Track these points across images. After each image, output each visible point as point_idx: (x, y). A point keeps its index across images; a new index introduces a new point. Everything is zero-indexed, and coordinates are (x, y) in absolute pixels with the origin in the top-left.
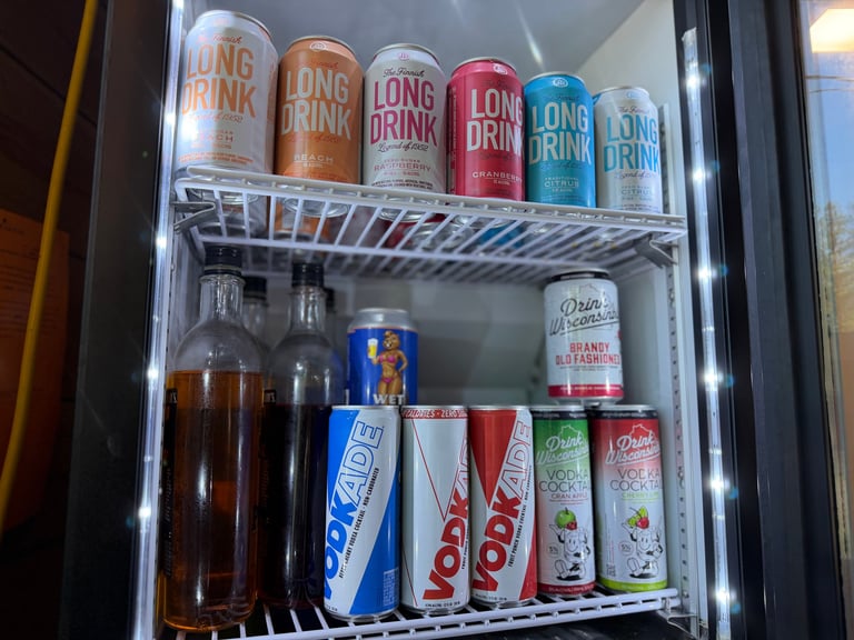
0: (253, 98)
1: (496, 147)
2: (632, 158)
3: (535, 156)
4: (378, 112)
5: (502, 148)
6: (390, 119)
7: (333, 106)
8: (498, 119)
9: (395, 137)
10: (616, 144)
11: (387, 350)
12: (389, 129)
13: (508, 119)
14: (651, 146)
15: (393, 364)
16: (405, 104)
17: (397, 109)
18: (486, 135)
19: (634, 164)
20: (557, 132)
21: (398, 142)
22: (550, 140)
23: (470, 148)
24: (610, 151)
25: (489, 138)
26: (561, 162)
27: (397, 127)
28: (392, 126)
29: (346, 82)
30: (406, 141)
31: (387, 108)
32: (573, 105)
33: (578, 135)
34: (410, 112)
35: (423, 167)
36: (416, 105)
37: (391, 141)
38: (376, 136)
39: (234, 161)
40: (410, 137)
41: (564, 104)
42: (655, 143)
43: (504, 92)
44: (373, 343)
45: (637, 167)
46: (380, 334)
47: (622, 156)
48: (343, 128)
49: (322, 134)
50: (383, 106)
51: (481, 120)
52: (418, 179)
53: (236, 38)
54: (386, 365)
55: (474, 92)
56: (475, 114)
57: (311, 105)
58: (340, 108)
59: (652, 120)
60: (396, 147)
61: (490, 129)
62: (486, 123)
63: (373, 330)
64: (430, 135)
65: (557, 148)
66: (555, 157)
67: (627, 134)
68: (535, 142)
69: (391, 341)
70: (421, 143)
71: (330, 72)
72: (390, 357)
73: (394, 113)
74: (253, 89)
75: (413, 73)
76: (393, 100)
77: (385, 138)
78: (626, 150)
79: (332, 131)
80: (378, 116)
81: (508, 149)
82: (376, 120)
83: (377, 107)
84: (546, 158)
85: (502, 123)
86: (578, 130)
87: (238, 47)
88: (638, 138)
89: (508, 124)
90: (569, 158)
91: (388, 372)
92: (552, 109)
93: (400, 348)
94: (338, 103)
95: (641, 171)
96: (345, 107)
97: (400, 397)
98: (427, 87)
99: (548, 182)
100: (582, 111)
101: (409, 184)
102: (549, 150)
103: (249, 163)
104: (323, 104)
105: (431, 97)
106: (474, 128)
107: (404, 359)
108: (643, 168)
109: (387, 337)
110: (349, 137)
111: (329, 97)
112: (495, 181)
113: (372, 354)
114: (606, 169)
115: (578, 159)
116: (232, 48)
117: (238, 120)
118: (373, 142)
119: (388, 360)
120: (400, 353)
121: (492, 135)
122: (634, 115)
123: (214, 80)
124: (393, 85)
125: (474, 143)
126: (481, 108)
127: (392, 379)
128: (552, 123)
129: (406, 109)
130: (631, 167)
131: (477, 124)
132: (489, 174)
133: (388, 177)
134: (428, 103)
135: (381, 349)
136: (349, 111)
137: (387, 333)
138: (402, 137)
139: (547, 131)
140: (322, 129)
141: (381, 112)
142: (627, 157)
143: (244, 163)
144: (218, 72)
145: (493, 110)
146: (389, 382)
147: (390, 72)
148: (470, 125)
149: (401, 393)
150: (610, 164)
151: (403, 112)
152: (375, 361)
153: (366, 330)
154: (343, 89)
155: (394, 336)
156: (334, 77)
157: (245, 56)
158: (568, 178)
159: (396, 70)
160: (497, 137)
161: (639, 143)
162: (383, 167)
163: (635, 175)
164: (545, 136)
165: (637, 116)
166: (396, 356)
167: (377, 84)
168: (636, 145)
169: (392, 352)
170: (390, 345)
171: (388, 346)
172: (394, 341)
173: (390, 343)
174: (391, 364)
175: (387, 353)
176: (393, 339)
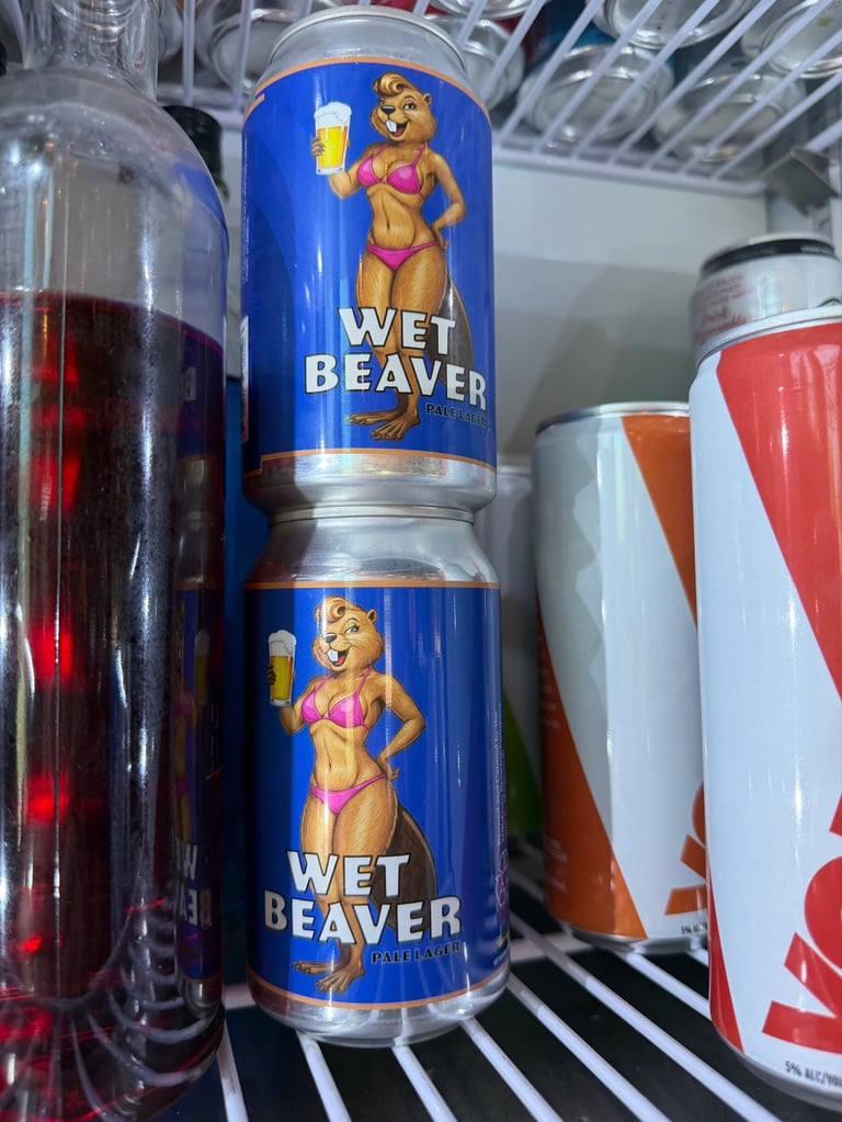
11: (389, 143)
15: (411, 199)
44: (332, 120)
54: (384, 200)
69: (407, 113)
72: (401, 170)
91: (395, 223)
93: (433, 142)
97: (444, 326)
107: (451, 186)
109: (384, 94)
113: (331, 160)
119: (393, 181)
120: (437, 159)
127: (410, 251)
135: (363, 140)
137: (386, 81)
146: (398, 261)
149: (443, 314)
152: (343, 184)
155: (414, 95)
166: (422, 170)
169: (409, 152)
170: (401, 127)
171: (393, 127)
172: (413, 114)
173: (398, 116)
174: (404, 197)
175: (389, 155)
176: (412, 106)
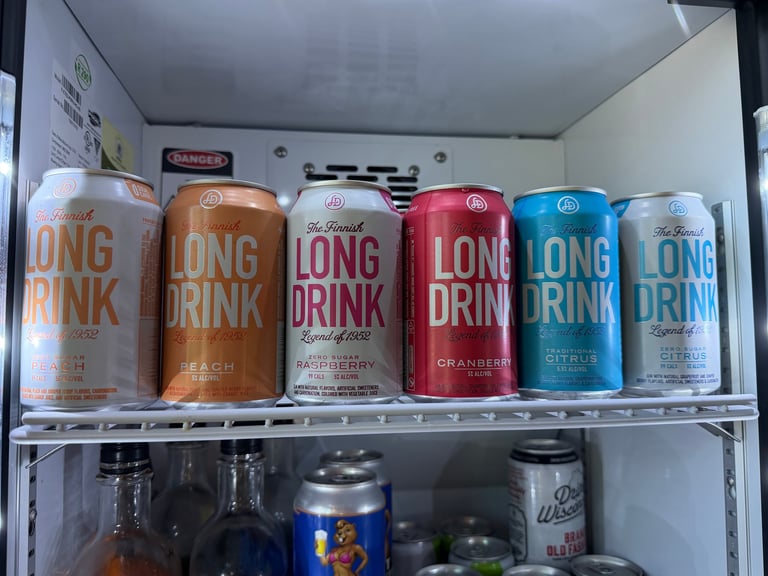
0: (114, 297)
1: (470, 322)
2: (676, 305)
3: (531, 313)
4: (301, 282)
5: (479, 323)
6: (317, 296)
7: (235, 286)
8: (472, 282)
9: (324, 324)
10: (653, 283)
11: (341, 546)
12: (315, 310)
13: (488, 278)
14: (704, 283)
15: (348, 565)
16: (337, 275)
17: (326, 282)
18: (456, 305)
19: (679, 316)
20: (562, 281)
21: (327, 331)
22: (553, 294)
23: (433, 322)
24: (643, 292)
25: (460, 310)
26: (571, 326)
27: (326, 309)
28: (319, 306)
29: (254, 245)
30: (338, 330)
31: (313, 280)
32: (588, 239)
33: (594, 284)
34: (344, 287)
35: (363, 365)
36: (352, 275)
37: (317, 329)
38: (298, 319)
39: (87, 398)
40: (343, 323)
41: (573, 240)
42: (710, 276)
43: (482, 240)
44: (321, 536)
45: (684, 319)
46: (330, 523)
47: (661, 302)
48: (251, 315)
49: (219, 330)
50: (306, 277)
51: (448, 283)
52: (355, 383)
53: (85, 213)
54: (338, 567)
55: (438, 241)
56: (439, 274)
57: (201, 288)
58: (245, 286)
59: (708, 243)
60: (323, 337)
61: (462, 296)
62: (456, 287)
63: (324, 518)
64: (374, 314)
65: (563, 306)
66: (561, 319)
67: (669, 269)
68: (531, 293)
69: (347, 533)
70: (359, 330)
71: (229, 237)
72: (345, 556)
73: (321, 288)
74: (114, 282)
75: (347, 229)
76: (320, 269)
77: (310, 324)
78: (667, 294)
79: (233, 324)
80: (301, 289)
81: (488, 323)
82: (298, 293)
83: (301, 276)
84: (546, 319)
85: (478, 286)
86: (595, 277)
87: (88, 226)
88: (686, 275)
89: (488, 286)
90: (581, 320)
92: (555, 248)
93: (356, 541)
94: (241, 281)
95: (689, 324)
96: (252, 284)
98: (369, 245)
99: (551, 357)
100: (602, 246)
101: (341, 392)
102: (551, 308)
103: (109, 394)
104: (218, 286)
105: (375, 259)
106: (439, 293)
108: (693, 319)
109: (338, 528)
110: (259, 323)
111: (227, 275)
112: (470, 374)
113: (320, 552)
114: (638, 319)
115: (595, 321)
116: (80, 229)
117: (92, 335)
118: (297, 324)
119: (341, 560)
120: (358, 547)
121: (465, 305)
122: (679, 240)
123: (57, 280)
124: (320, 246)
125: (439, 316)
126: (448, 266)
128: (555, 268)
129: (338, 282)
130: (675, 319)
131: (444, 289)
132: (461, 363)
133: (314, 382)
134: (370, 267)
136: (259, 287)
137: (339, 523)
138: (333, 324)
139: (548, 279)
140: (217, 324)
141: (305, 284)
142: (669, 303)
143: (104, 397)
144: (61, 268)
145: (465, 268)
147: (314, 227)
148: (433, 288)
150: (644, 312)
151: (333, 287)
152: (324, 560)
153: (314, 517)
154: (249, 257)
155: (349, 526)
156: (234, 243)
157: (100, 237)
158: (579, 351)
159: (322, 224)
160: (472, 308)
161: (687, 281)
162: (307, 365)
163: (681, 332)
164: (546, 286)
165: (685, 242)
166: (352, 553)
167: (299, 240)
168: (683, 285)
169: (347, 548)
170: (344, 540)
171: (341, 540)
172: (350, 533)
173: (343, 536)
174: (345, 565)
175: (340, 551)
176: (348, 530)
